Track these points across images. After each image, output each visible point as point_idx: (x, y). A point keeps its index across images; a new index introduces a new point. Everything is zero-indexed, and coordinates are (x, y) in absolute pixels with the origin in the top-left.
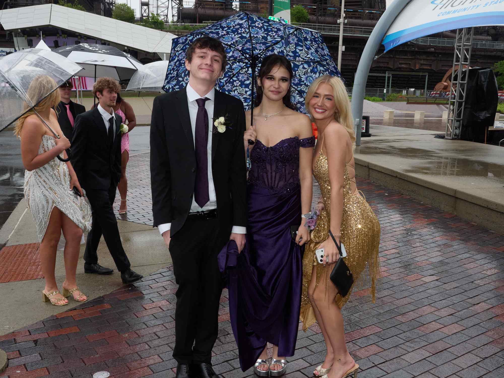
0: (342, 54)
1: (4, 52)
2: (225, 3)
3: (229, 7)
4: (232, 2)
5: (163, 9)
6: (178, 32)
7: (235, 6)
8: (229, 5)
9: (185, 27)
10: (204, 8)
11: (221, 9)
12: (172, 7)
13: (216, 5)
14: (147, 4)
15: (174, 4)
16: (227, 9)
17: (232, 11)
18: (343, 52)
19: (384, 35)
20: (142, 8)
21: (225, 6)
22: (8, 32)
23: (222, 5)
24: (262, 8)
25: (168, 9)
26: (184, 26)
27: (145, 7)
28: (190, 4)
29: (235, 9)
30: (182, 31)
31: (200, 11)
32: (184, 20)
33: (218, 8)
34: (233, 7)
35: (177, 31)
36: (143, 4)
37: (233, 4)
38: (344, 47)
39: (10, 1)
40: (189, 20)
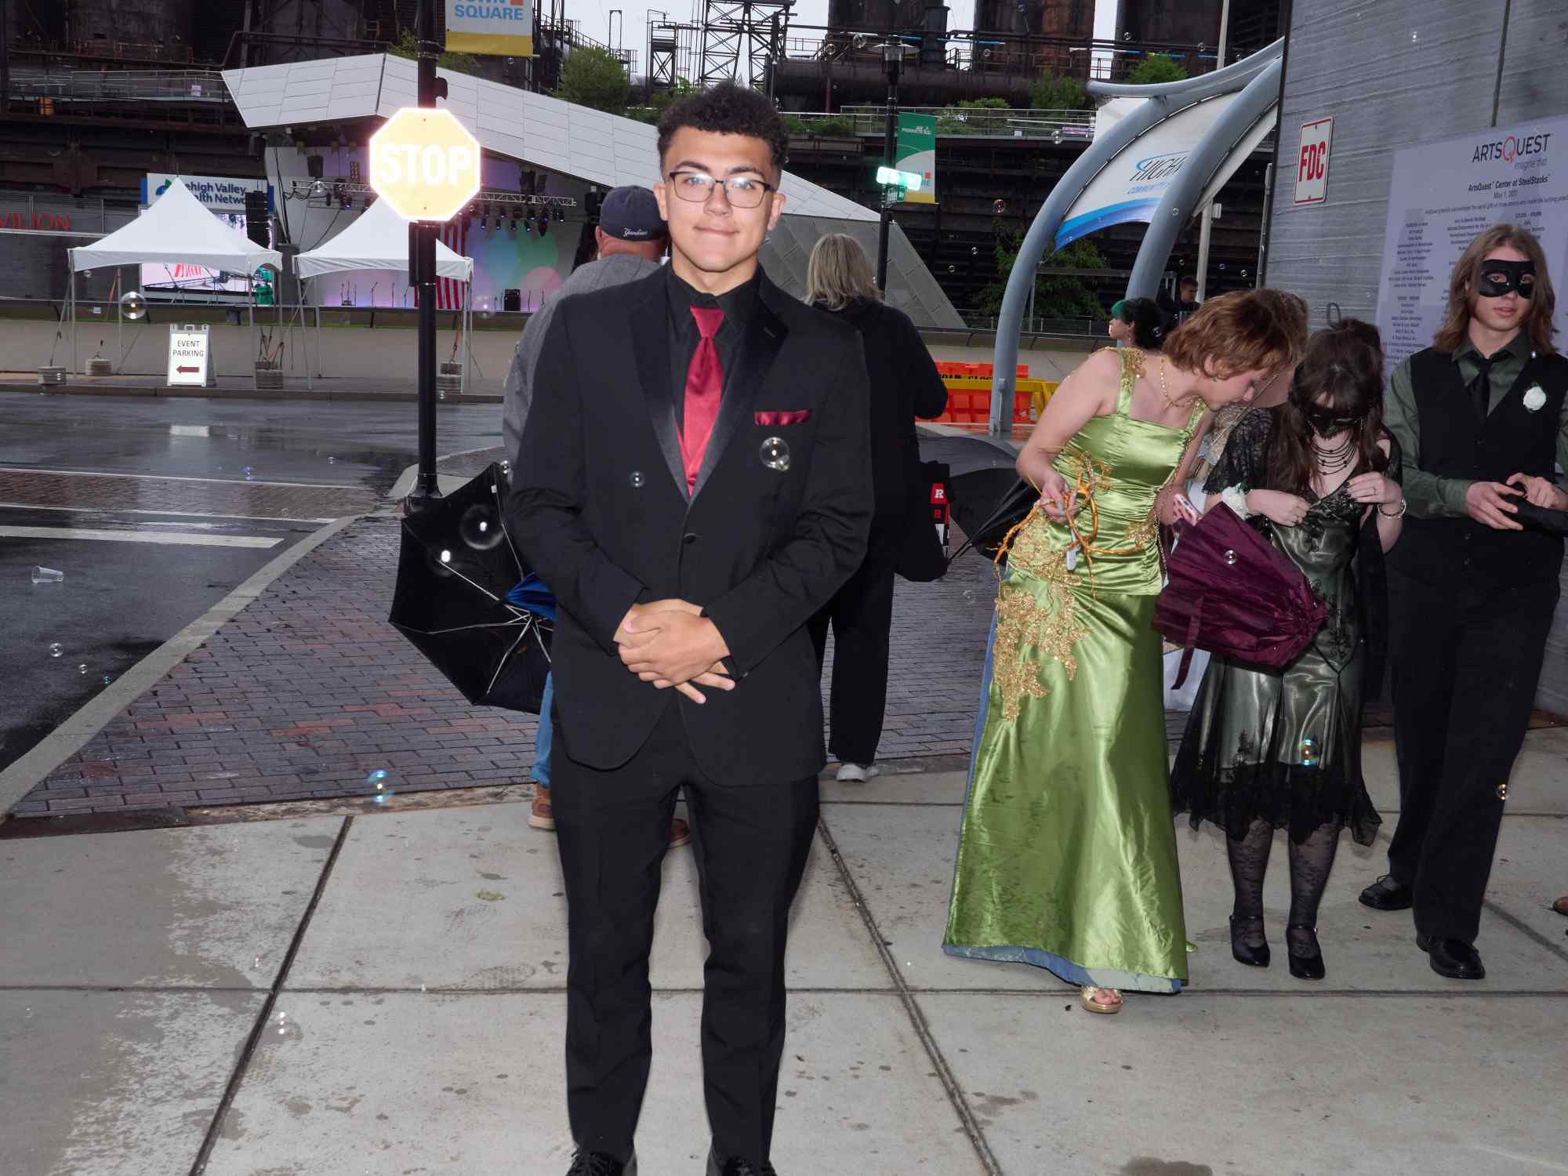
0: (1213, 229)
1: (236, 190)
2: (920, 44)
3: (934, 56)
4: (943, 44)
5: (721, 60)
7: (954, 54)
8: (937, 51)
10: (852, 59)
12: (751, 54)
14: (670, 47)
15: (756, 45)
16: (929, 62)
17: (942, 70)
18: (1214, 220)
19: (1058, 221)
20: (652, 57)
21: (921, 54)
22: (255, 135)
24: (1040, 61)
25: (736, 59)
27: (663, 56)
28: (807, 46)
29: (953, 62)
31: (840, 69)
32: (790, 100)
34: (948, 56)
36: (657, 46)
37: (949, 46)
38: (1218, 207)
39: (251, 30)
40: (802, 100)
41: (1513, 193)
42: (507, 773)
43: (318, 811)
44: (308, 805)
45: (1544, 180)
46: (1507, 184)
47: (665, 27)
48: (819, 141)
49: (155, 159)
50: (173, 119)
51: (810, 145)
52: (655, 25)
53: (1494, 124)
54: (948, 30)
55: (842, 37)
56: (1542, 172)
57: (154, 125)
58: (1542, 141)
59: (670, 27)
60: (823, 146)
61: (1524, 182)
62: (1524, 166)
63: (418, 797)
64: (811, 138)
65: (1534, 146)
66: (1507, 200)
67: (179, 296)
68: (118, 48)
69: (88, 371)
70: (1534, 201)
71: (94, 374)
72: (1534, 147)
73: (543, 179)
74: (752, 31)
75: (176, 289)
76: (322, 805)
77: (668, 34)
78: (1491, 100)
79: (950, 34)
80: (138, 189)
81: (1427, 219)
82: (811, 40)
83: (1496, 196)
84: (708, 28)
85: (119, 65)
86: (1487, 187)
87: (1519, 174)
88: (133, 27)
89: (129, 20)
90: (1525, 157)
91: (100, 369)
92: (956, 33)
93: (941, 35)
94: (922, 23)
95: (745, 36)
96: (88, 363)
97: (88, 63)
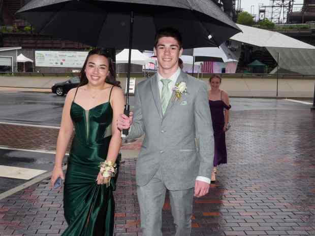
5: (276, 14)
9: (291, 27)
10: (309, 11)
12: (284, 12)
14: (264, 11)
15: (285, 10)
20: (260, 14)
25: (280, 13)
27: (262, 13)
30: (288, 30)
31: (306, 14)
32: (292, 21)
36: (261, 11)
40: (296, 21)
51: (298, 32)
52: (260, 7)
55: (307, 6)
59: (264, 7)
60: (301, 32)
64: (298, 30)
67: (150, 71)
73: (231, 42)
74: (284, 6)
75: (150, 70)
77: (263, 9)
82: (299, 7)
84: (273, 7)
95: (283, 8)
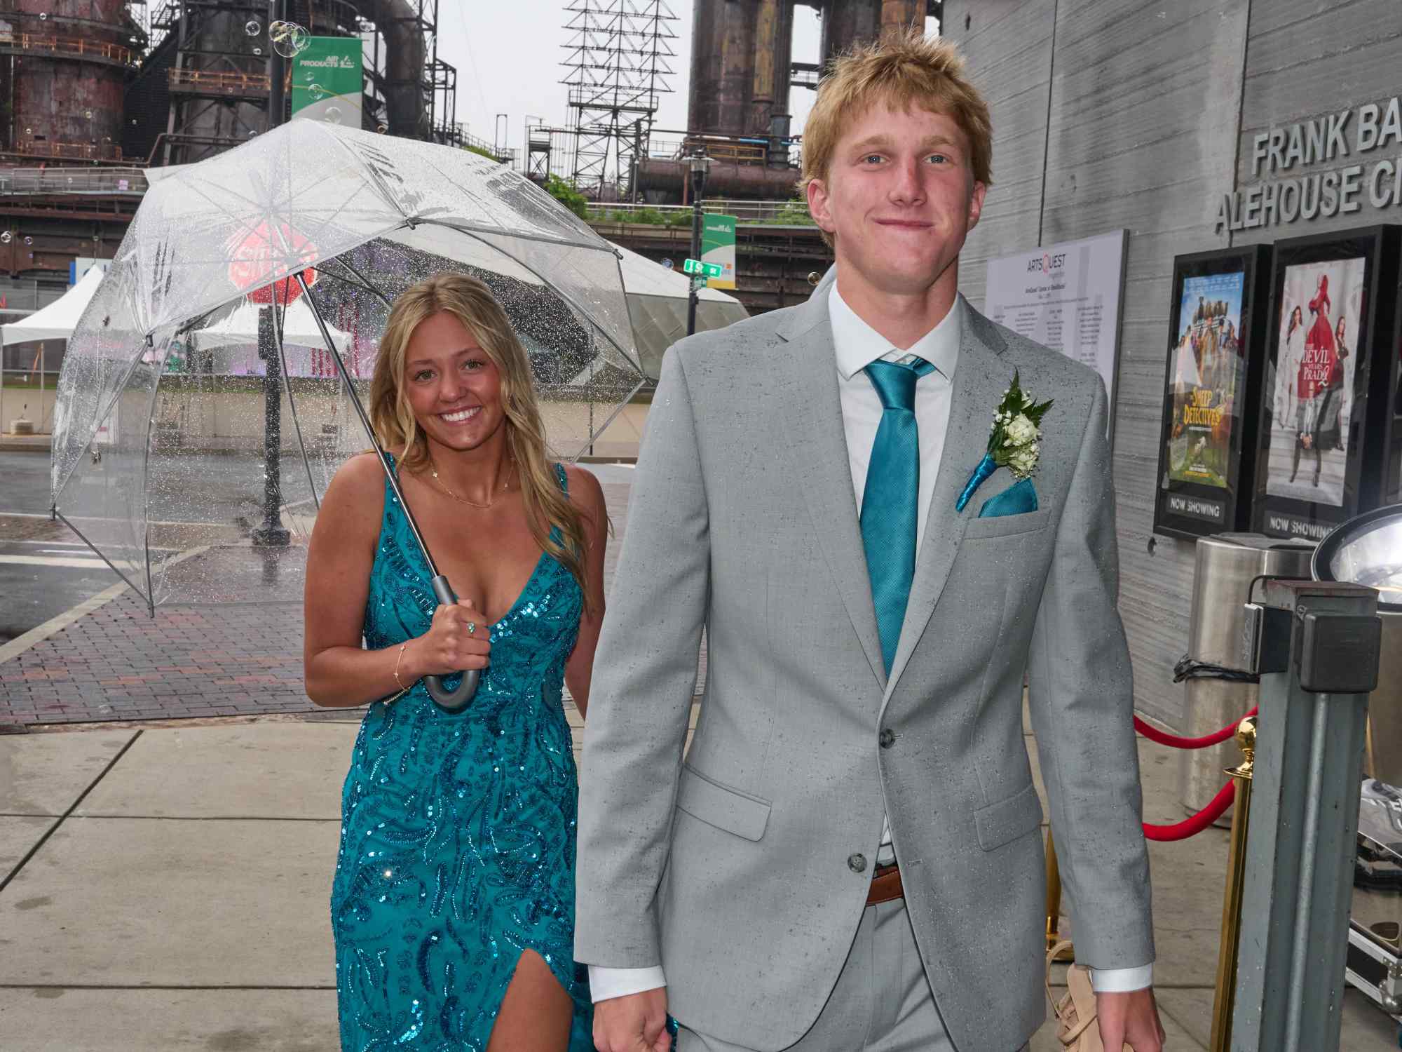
2: (766, 146)
3: (779, 158)
4: (786, 147)
5: (591, 159)
6: (623, 228)
7: (796, 156)
8: (781, 153)
9: (643, 214)
11: (754, 163)
12: (618, 154)
13: (741, 153)
14: (545, 148)
15: (622, 147)
16: (771, 162)
17: (786, 169)
20: (530, 156)
21: (767, 155)
23: (760, 153)
25: (605, 158)
26: (641, 211)
27: (539, 155)
28: (667, 148)
29: (796, 162)
30: (635, 225)
32: (648, 193)
33: (746, 161)
34: (790, 157)
35: (619, 225)
36: (534, 147)
37: (791, 149)
39: (175, 130)
40: (661, 194)
41: (1049, 295)
42: (264, 707)
43: (121, 727)
44: (114, 724)
45: (1063, 287)
46: (1044, 289)
47: (541, 130)
48: (675, 230)
49: (84, 245)
50: (101, 210)
51: (667, 234)
52: (533, 129)
53: (1040, 245)
54: (791, 135)
55: (698, 139)
56: (1062, 281)
57: (84, 216)
58: (1061, 258)
59: (545, 131)
60: (679, 235)
61: (1054, 288)
62: (1054, 276)
63: (195, 721)
64: (668, 228)
65: (1057, 261)
66: (1045, 300)
68: (56, 149)
69: (13, 431)
70: (1058, 302)
71: (17, 434)
72: (1058, 263)
74: (619, 135)
76: (124, 724)
77: (544, 137)
78: (1038, 227)
79: (793, 138)
80: (68, 271)
81: (1005, 312)
82: (670, 143)
83: (1040, 297)
84: (579, 131)
85: (56, 162)
86: (1035, 291)
87: (1050, 283)
88: (70, 130)
89: (67, 124)
90: (1053, 271)
91: (25, 429)
92: (798, 137)
93: (786, 138)
94: (769, 129)
95: (613, 139)
96: (14, 423)
97: (27, 161)
